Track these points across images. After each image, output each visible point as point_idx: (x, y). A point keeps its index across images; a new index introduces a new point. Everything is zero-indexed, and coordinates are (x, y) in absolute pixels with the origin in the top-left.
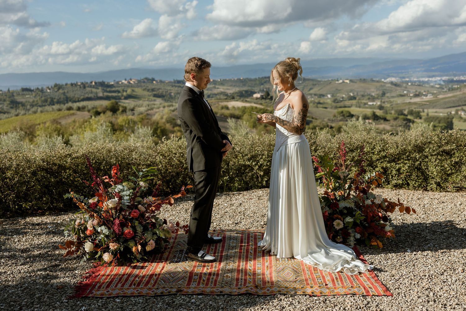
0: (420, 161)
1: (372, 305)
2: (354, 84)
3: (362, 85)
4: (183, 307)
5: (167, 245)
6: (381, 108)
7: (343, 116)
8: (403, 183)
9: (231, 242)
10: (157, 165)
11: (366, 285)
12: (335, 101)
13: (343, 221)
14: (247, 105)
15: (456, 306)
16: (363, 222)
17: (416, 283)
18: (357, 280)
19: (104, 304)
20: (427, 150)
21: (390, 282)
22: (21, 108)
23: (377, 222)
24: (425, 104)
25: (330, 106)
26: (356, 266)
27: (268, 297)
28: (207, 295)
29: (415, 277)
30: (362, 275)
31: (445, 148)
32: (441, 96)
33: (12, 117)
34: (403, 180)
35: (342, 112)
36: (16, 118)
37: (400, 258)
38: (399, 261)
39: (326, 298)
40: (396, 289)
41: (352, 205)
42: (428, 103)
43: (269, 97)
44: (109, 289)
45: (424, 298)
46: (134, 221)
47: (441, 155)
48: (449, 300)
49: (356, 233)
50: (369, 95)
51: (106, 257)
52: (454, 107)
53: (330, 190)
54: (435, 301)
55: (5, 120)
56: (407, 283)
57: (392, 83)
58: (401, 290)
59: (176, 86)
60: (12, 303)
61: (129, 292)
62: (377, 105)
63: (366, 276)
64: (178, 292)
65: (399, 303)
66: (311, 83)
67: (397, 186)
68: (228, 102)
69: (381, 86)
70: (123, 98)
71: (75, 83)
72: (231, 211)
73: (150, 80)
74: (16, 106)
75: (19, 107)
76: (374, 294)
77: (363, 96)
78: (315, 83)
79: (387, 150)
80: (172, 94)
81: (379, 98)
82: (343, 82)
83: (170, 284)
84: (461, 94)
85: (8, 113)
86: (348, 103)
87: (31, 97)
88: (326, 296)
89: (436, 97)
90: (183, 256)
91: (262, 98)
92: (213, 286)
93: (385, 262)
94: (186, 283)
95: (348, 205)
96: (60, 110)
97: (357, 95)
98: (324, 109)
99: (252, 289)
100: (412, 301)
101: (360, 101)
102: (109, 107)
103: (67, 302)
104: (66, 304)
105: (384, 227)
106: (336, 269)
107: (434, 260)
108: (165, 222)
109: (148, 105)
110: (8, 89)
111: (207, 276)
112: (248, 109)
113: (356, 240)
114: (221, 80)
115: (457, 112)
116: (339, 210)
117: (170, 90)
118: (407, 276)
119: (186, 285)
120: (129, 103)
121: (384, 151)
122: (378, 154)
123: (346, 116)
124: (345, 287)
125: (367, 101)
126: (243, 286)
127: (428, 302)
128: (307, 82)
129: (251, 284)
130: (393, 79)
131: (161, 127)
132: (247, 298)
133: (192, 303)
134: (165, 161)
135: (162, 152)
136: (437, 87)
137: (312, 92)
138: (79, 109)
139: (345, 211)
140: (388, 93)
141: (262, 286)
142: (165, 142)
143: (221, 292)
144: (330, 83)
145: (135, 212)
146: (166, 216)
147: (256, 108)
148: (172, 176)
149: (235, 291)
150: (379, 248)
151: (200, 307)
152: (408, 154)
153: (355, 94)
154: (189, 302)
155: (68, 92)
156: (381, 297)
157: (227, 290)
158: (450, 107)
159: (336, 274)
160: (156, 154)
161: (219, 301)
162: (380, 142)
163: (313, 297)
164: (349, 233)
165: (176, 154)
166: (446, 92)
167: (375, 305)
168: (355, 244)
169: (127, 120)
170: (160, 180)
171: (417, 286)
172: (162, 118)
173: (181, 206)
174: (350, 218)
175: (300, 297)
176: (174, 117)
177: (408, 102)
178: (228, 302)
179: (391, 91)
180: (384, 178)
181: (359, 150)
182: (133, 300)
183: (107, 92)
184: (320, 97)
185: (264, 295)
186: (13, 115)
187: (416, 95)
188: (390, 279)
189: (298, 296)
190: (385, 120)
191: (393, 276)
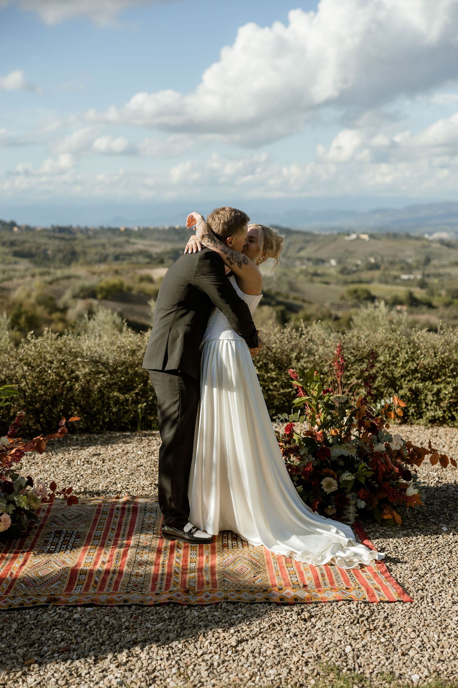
1: (378, 617)
2: (377, 241)
3: (391, 243)
4: (59, 627)
5: (32, 523)
6: (423, 284)
7: (358, 297)
8: (443, 417)
9: (146, 516)
10: (18, 382)
11: (370, 585)
12: (344, 271)
13: (338, 480)
16: (370, 480)
17: (451, 580)
18: (357, 577)
21: (410, 580)
23: (394, 480)
25: (335, 281)
26: (356, 555)
27: (206, 608)
28: (101, 606)
29: (451, 571)
30: (366, 569)
34: (444, 411)
35: (356, 291)
37: (430, 540)
38: (427, 546)
39: (303, 607)
40: (418, 590)
41: (353, 453)
49: (359, 500)
50: (403, 261)
53: (316, 427)
56: (437, 580)
57: (442, 242)
58: (426, 592)
59: (55, 238)
62: (416, 280)
63: (371, 570)
64: (49, 602)
65: (422, 613)
66: (301, 238)
67: (435, 422)
68: (152, 268)
69: (424, 247)
72: (149, 463)
73: (7, 224)
76: (383, 599)
77: (392, 263)
78: (308, 238)
79: (418, 359)
80: (49, 252)
81: (420, 267)
82: (358, 238)
83: (37, 588)
86: (366, 275)
88: (303, 604)
90: (61, 541)
92: (111, 591)
93: (405, 548)
95: (346, 453)
97: (383, 261)
98: (324, 286)
99: (178, 595)
100: (443, 609)
101: (386, 273)
105: (405, 490)
106: (322, 560)
108: (30, 482)
109: (4, 272)
111: (102, 576)
113: (359, 511)
116: (331, 461)
117: (45, 244)
118: (438, 570)
119: (64, 589)
121: (413, 360)
122: (403, 367)
123: (362, 298)
124: (335, 589)
125: (399, 273)
126: (163, 590)
128: (295, 237)
129: (179, 587)
130: (445, 235)
131: (26, 312)
132: (171, 609)
133: (74, 620)
134: (31, 376)
135: (27, 359)
137: (303, 254)
139: (342, 463)
140: (435, 258)
141: (197, 590)
142: (33, 341)
143: (125, 601)
144: (335, 239)
146: (33, 472)
148: (44, 401)
149: (151, 598)
150: (396, 524)
151: (88, 627)
152: (452, 366)
153: (379, 259)
154: (69, 618)
156: (393, 604)
157: (135, 597)
159: (323, 567)
160: (17, 362)
161: (122, 616)
162: (407, 346)
163: (283, 607)
164: (348, 500)
165: (51, 362)
167: (383, 616)
168: (356, 518)
170: (23, 408)
171: (452, 585)
172: (29, 296)
173: (60, 455)
174: (349, 474)
175: (260, 606)
176: (51, 295)
178: (136, 618)
179: (440, 256)
180: (414, 407)
181: (372, 360)
184: (318, 264)
185: (200, 605)
188: (410, 575)
189: (256, 605)
190: (430, 306)
191: (416, 570)
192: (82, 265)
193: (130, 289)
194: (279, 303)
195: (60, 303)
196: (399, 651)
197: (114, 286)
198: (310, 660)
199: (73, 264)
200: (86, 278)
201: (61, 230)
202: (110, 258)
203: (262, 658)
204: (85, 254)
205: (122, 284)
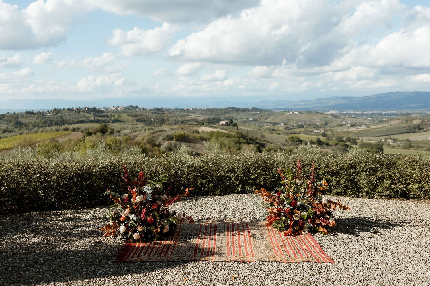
0: (354, 176)
2: (302, 115)
3: (309, 116)
6: (324, 135)
7: (293, 141)
8: (341, 192)
9: (221, 228)
11: (317, 256)
12: (286, 129)
13: (300, 215)
14: (215, 130)
15: (377, 269)
16: (314, 215)
17: (350, 256)
18: (311, 253)
19: (139, 266)
20: (359, 167)
21: (333, 255)
22: (24, 127)
23: (324, 216)
24: (360, 133)
25: (283, 133)
27: (251, 263)
29: (350, 252)
31: (372, 166)
32: (372, 127)
33: (16, 135)
34: (342, 190)
35: (293, 138)
36: (20, 136)
38: (339, 243)
39: (290, 263)
40: (337, 259)
41: (306, 204)
42: (362, 132)
43: (233, 124)
44: (140, 257)
45: (356, 264)
46: (154, 211)
47: (369, 172)
48: (372, 266)
50: (314, 124)
51: (135, 236)
52: (383, 136)
53: (290, 193)
54: (363, 266)
55: (10, 138)
56: (344, 255)
57: (333, 115)
58: (340, 260)
59: (155, 113)
60: (75, 265)
61: (155, 259)
62: (321, 133)
63: (316, 251)
64: (189, 259)
65: (339, 267)
66: (267, 113)
67: (338, 194)
68: (198, 127)
69: (324, 117)
70: (111, 121)
71: (72, 108)
73: (134, 107)
74: (20, 126)
75: (22, 127)
76: (322, 262)
77: (309, 125)
78: (270, 113)
79: (329, 167)
80: (152, 119)
81: (323, 127)
82: (293, 113)
83: (182, 254)
84: (388, 126)
85: (13, 132)
86: (297, 130)
87: (34, 119)
89: (369, 128)
90: (188, 237)
91: (227, 124)
92: (212, 256)
94: (193, 254)
95: (303, 204)
96: (58, 130)
97: (305, 124)
98: (278, 135)
99: (239, 258)
100: (348, 266)
101: (307, 129)
102: (99, 129)
103: (113, 265)
104: (113, 266)
105: (328, 220)
107: (363, 242)
108: (175, 213)
109: (132, 128)
110: (14, 112)
111: (207, 250)
112: (215, 133)
113: (309, 228)
114: (193, 109)
115: (386, 139)
116: (297, 207)
117: (151, 116)
118: (345, 252)
119: (193, 255)
120: (115, 126)
121: (327, 167)
122: (323, 170)
123: (295, 141)
124: (302, 257)
125: (313, 129)
126: (233, 256)
127: (359, 267)
128: (264, 112)
129: (239, 255)
130: (334, 112)
136: (369, 120)
137: (267, 120)
138: (74, 130)
139: (301, 208)
140: (329, 123)
141: (246, 256)
143: (218, 259)
144: (283, 114)
145: (155, 205)
147: (222, 132)
149: (228, 259)
151: (205, 269)
152: (345, 170)
153: (303, 123)
155: (65, 116)
156: (327, 264)
158: (381, 136)
162: (325, 161)
163: (282, 264)
166: (377, 123)
169: (114, 140)
172: (143, 139)
174: (305, 213)
175: (273, 263)
176: (153, 139)
177: (346, 130)
179: (332, 122)
181: (309, 167)
182: (158, 264)
183: (98, 116)
184: (275, 125)
186: (18, 134)
187: (353, 126)
188: (333, 253)
190: (327, 144)
191: (335, 251)
192: (167, 125)
193: (188, 136)
194: (257, 143)
195: (157, 143)
196: (331, 280)
197: (181, 135)
198: (296, 282)
199: (163, 125)
200: (169, 131)
201: (158, 110)
202: (180, 122)
203: (276, 281)
204: (168, 120)
205: (185, 134)
